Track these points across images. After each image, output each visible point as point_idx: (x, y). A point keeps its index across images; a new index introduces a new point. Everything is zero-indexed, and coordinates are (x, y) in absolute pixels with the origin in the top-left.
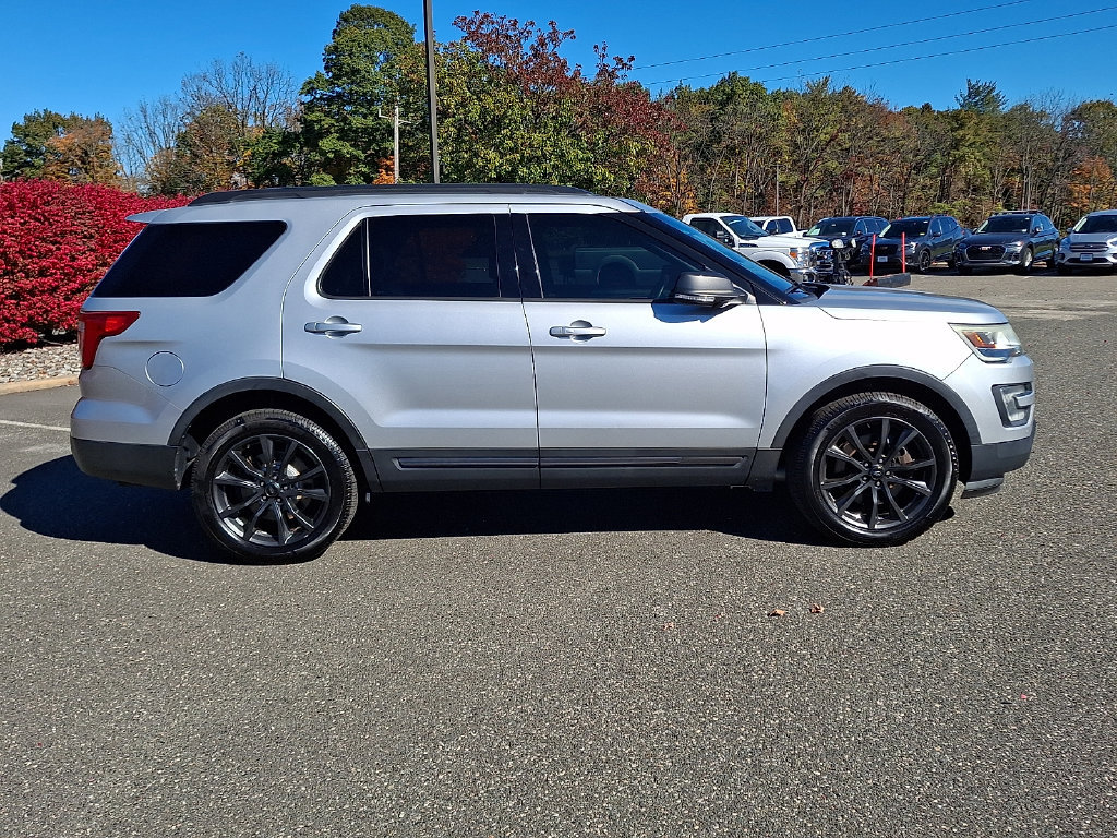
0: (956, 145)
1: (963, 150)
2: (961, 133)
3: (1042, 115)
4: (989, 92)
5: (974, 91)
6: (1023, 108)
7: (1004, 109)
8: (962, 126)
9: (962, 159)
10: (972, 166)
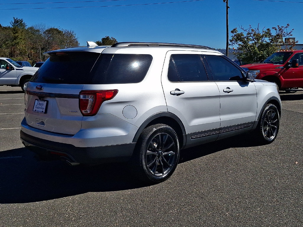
0: (15, 38)
1: (18, 41)
2: (17, 35)
3: (38, 31)
4: (21, 22)
5: (16, 21)
6: (31, 28)
7: (27, 28)
8: (17, 32)
9: (18, 43)
10: (21, 46)
